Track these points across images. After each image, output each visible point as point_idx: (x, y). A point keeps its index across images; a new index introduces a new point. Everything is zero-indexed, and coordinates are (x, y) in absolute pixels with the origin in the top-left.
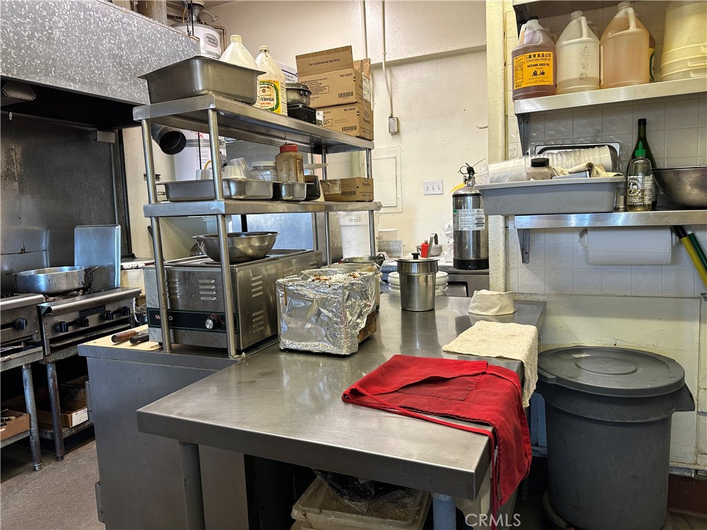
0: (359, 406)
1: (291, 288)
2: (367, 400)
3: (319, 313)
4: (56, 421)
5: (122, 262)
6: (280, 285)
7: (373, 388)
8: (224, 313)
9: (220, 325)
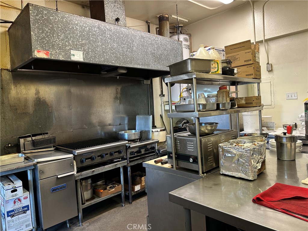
0: (261, 206)
1: (226, 148)
2: (264, 203)
3: (238, 160)
4: (130, 189)
5: (152, 129)
6: (220, 146)
7: (267, 198)
8: (197, 156)
9: (195, 161)
